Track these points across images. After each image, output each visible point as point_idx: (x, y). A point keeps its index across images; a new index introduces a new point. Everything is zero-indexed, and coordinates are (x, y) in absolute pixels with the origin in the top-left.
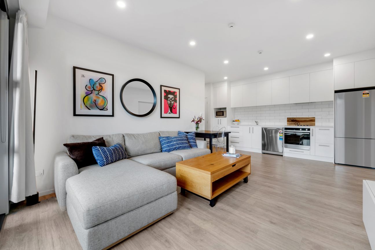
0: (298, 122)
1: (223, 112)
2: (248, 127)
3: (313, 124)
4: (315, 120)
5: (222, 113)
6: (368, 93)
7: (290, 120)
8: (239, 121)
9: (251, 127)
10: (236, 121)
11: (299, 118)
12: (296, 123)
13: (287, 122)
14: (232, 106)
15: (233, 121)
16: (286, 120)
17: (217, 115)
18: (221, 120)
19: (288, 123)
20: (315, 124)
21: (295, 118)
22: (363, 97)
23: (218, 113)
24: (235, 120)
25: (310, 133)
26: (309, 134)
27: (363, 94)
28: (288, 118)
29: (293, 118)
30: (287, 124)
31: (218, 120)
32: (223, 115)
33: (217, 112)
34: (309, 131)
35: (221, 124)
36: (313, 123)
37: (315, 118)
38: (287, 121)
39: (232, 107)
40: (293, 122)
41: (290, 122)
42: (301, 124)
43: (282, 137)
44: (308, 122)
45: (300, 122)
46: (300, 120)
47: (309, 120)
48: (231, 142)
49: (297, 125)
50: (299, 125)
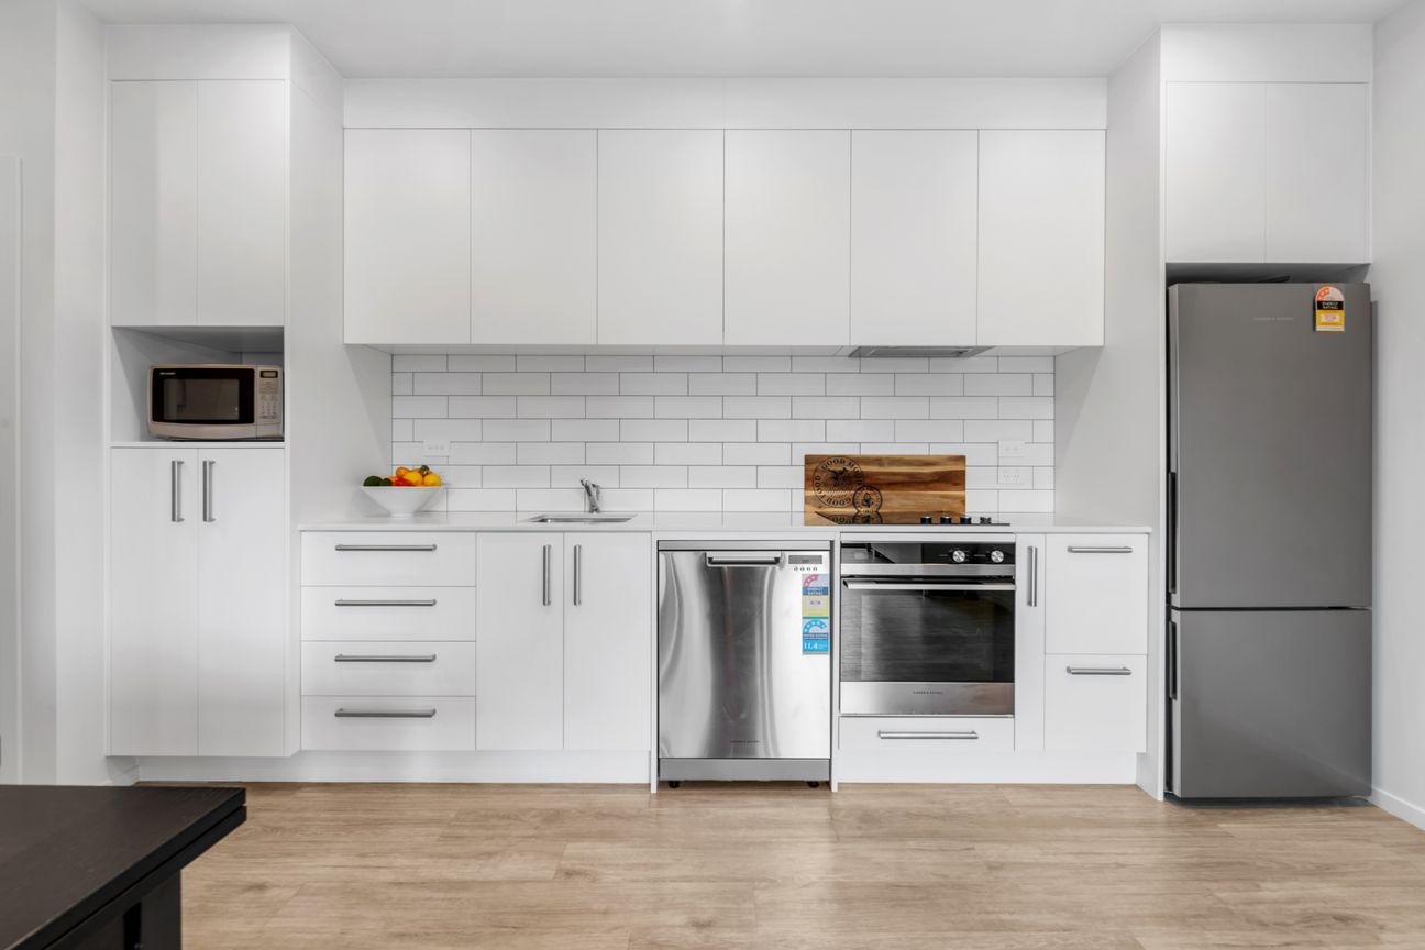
0: (871, 488)
1: (246, 378)
2: (531, 546)
3: (957, 505)
4: (963, 472)
5: (233, 387)
6: (1340, 306)
7: (824, 476)
8: (439, 484)
9: (553, 540)
10: (402, 482)
11: (878, 461)
12: (861, 496)
13: (805, 489)
14: (361, 329)
15: (373, 482)
16: (799, 474)
17: (159, 414)
18: (207, 467)
20: (963, 502)
21: (854, 460)
23: (173, 388)
24: (391, 474)
27: (1320, 305)
28: (809, 460)
29: (841, 459)
30: (807, 500)
31: (176, 466)
32: (246, 416)
33: (159, 379)
35: (207, 516)
36: (953, 498)
37: (962, 459)
38: (801, 483)
39: (354, 336)
40: (841, 489)
41: (826, 485)
42: (887, 500)
43: (821, 625)
44: (931, 485)
45: (888, 489)
46: (881, 477)
47: (935, 473)
48: (337, 715)
49: (863, 510)
50: (880, 507)
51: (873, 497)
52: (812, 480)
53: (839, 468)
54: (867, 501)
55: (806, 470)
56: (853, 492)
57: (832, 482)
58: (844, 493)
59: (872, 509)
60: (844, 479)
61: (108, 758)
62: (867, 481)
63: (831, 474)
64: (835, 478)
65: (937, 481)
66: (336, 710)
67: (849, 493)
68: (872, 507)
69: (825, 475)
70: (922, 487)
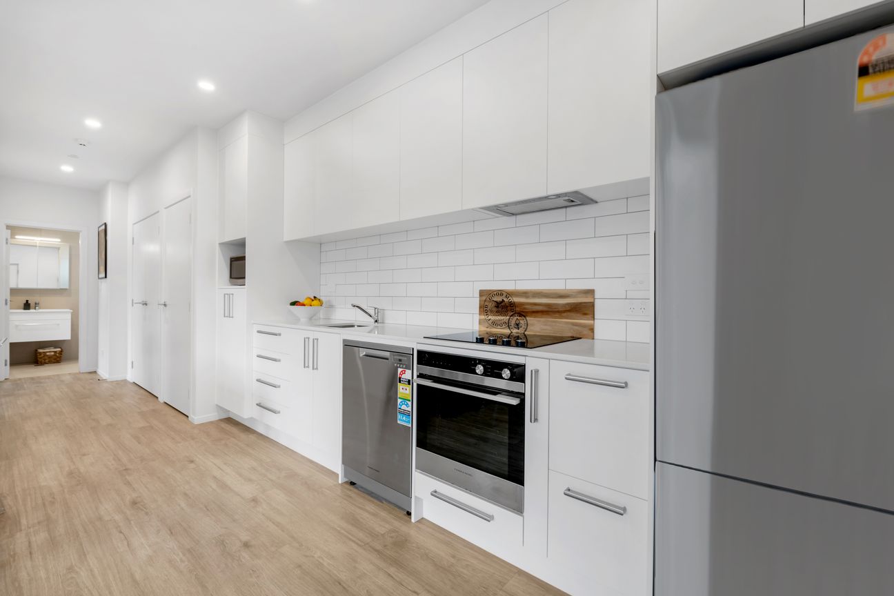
3: (586, 332)
4: (592, 305)
11: (525, 294)
12: (514, 320)
13: (480, 314)
15: (293, 304)
16: (476, 303)
17: (231, 275)
18: (232, 295)
19: (483, 317)
20: (592, 330)
21: (509, 294)
22: (859, 107)
25: (521, 396)
26: (514, 402)
27: (864, 71)
28: (482, 293)
29: (500, 293)
30: (480, 322)
31: (225, 296)
34: (515, 386)
35: (232, 315)
36: (584, 326)
37: (591, 292)
38: (477, 310)
40: (501, 315)
42: (533, 325)
43: (407, 405)
44: (564, 315)
45: (531, 317)
46: (527, 307)
47: (568, 304)
48: (257, 404)
49: (515, 331)
50: (525, 331)
51: (521, 322)
52: (484, 309)
53: (499, 299)
54: (517, 325)
55: (480, 301)
56: (508, 317)
57: (495, 309)
58: (502, 318)
59: (521, 331)
60: (503, 307)
61: (217, 405)
62: (518, 309)
63: (494, 304)
64: (497, 307)
65: (569, 311)
66: (257, 402)
67: (506, 318)
68: (521, 329)
69: (490, 304)
70: (557, 315)
